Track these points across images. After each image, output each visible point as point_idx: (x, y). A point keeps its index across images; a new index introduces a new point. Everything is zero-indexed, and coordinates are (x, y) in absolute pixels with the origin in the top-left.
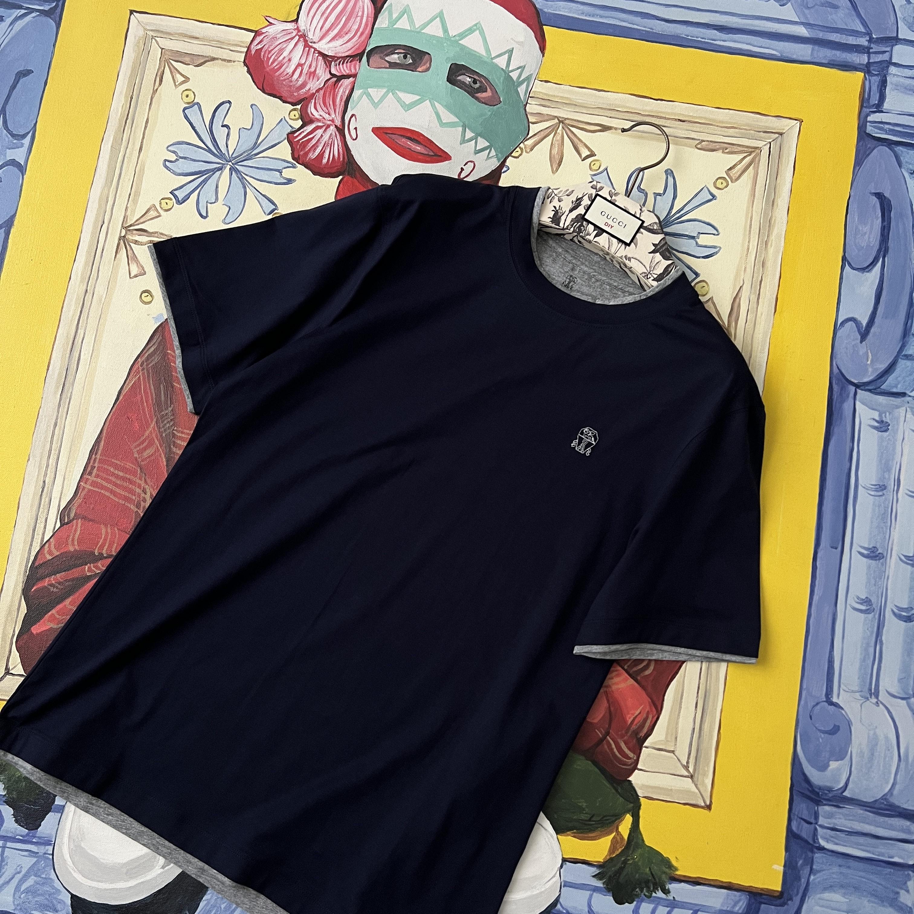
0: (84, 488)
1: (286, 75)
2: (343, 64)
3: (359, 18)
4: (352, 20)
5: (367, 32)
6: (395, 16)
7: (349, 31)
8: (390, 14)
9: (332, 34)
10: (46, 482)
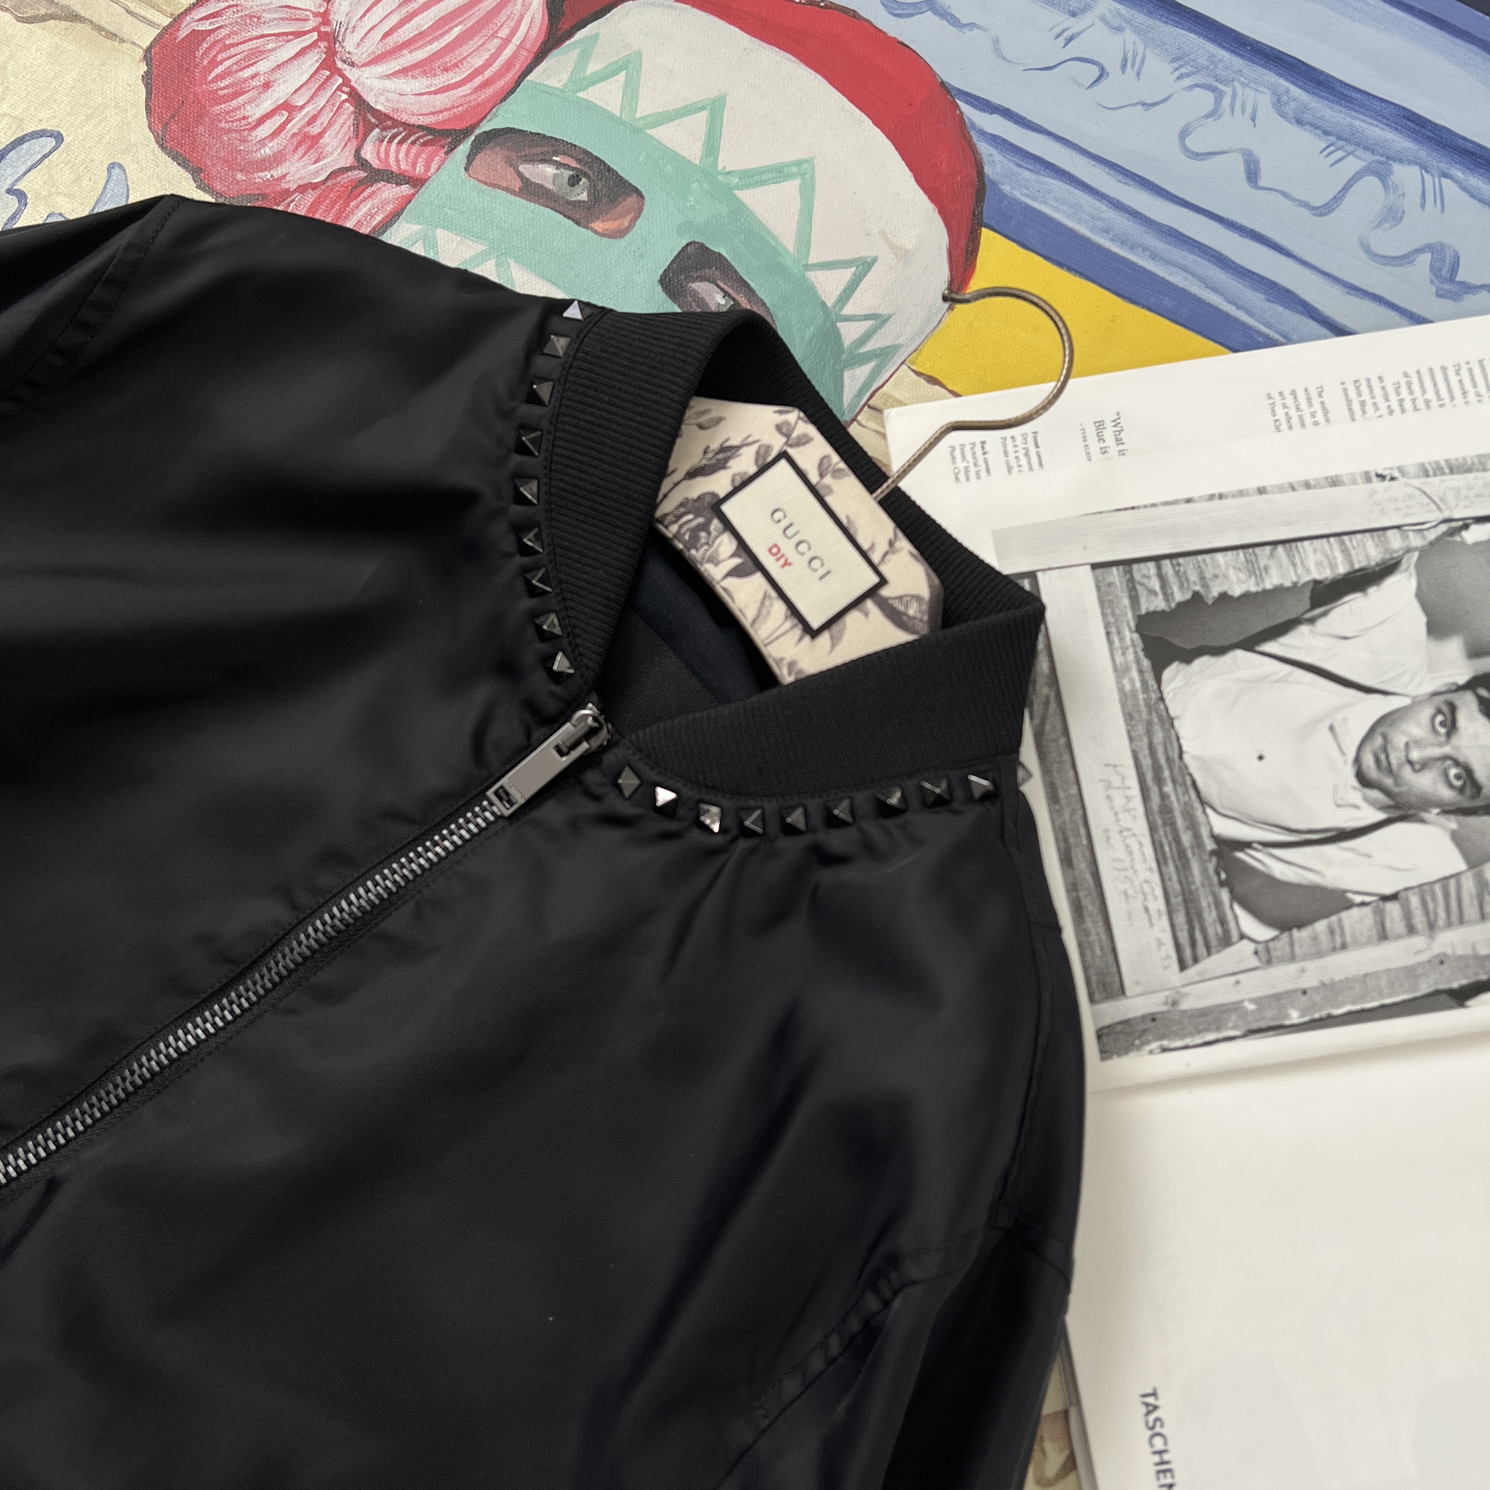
1: (239, 120)
2: (401, 143)
3: (496, 42)
4: (477, 41)
5: (501, 83)
6: (593, 67)
7: (456, 65)
8: (584, 58)
9: (409, 58)
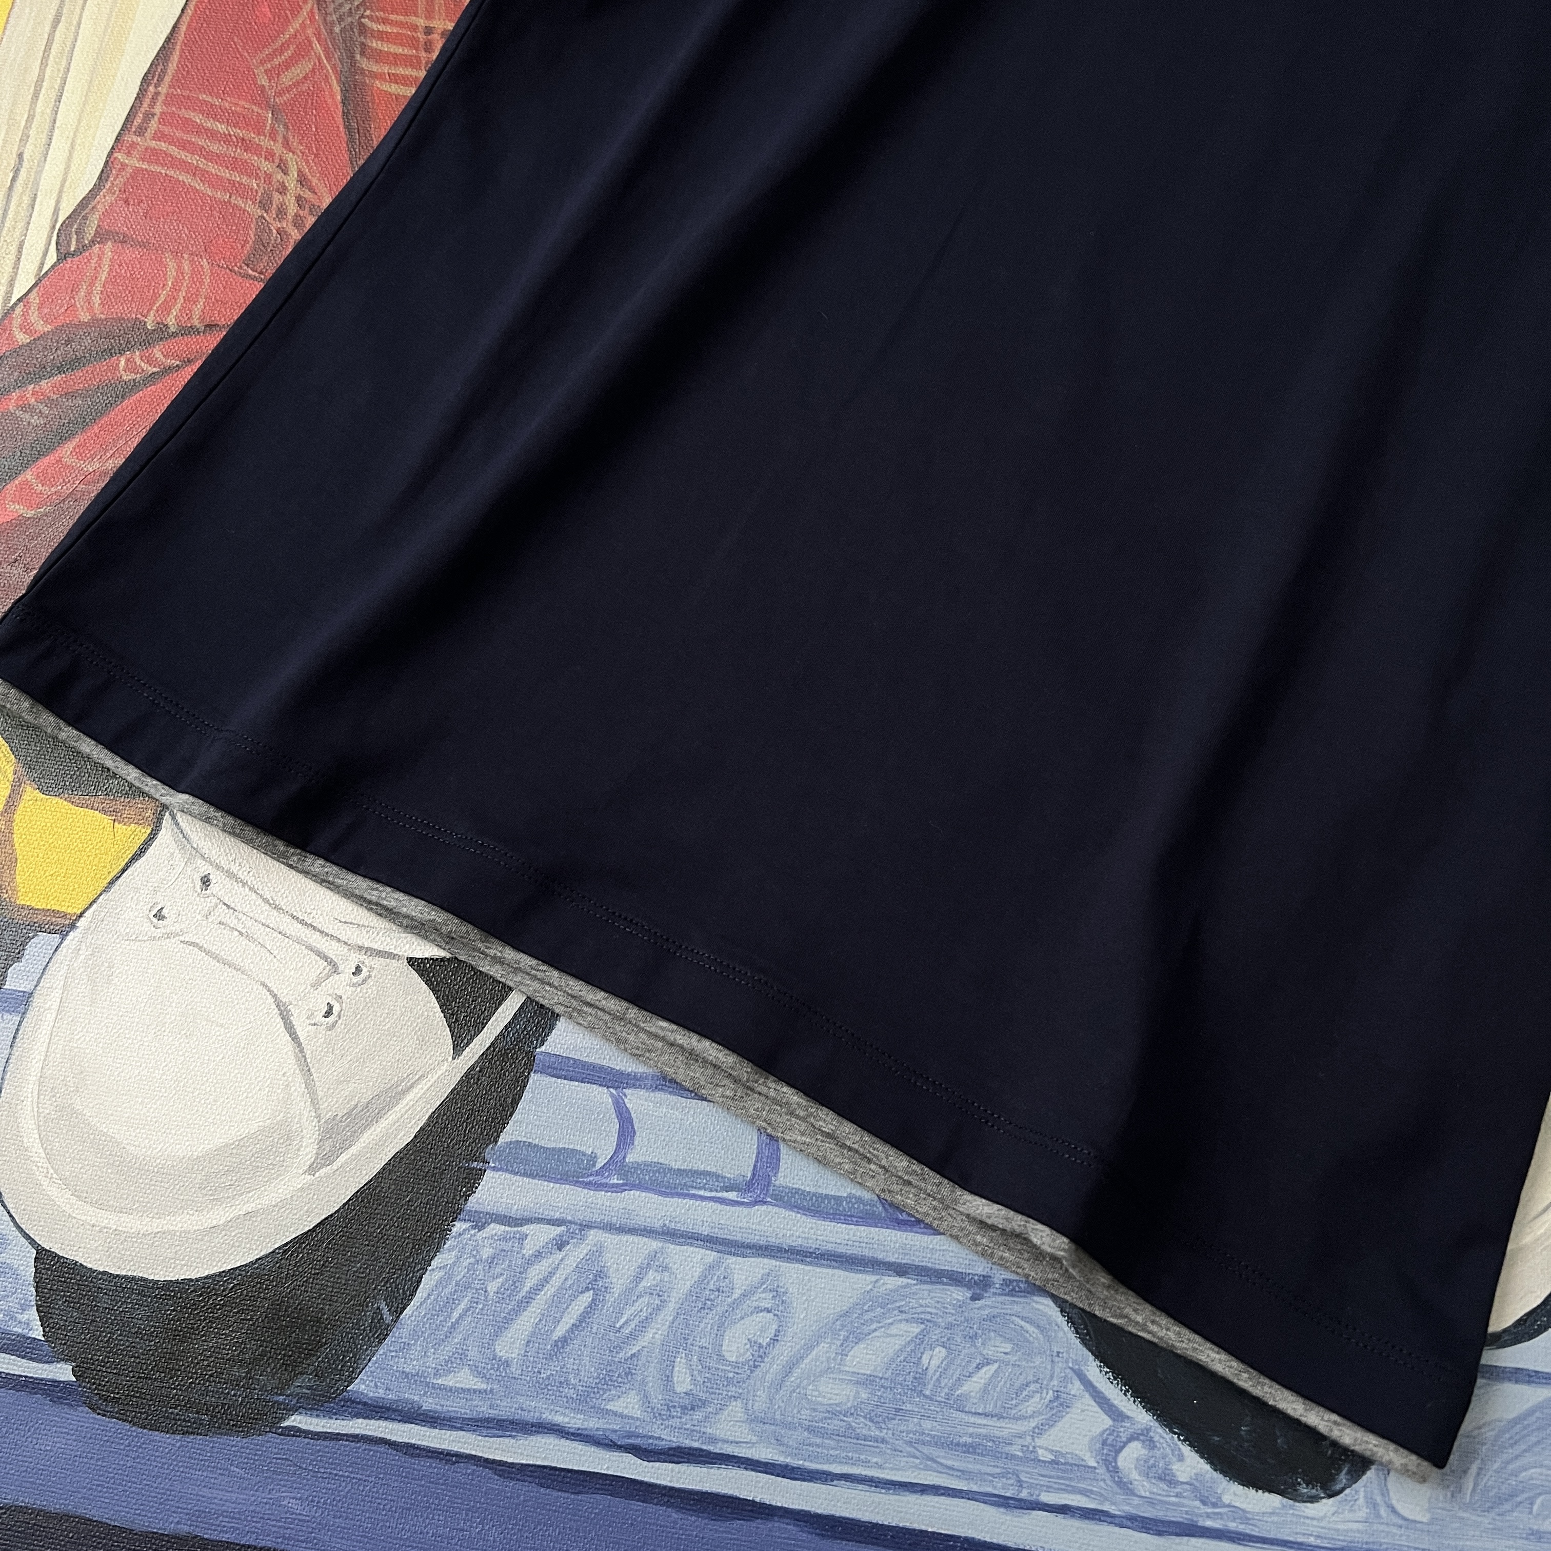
0: (124, 166)
10: (26, 156)
